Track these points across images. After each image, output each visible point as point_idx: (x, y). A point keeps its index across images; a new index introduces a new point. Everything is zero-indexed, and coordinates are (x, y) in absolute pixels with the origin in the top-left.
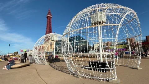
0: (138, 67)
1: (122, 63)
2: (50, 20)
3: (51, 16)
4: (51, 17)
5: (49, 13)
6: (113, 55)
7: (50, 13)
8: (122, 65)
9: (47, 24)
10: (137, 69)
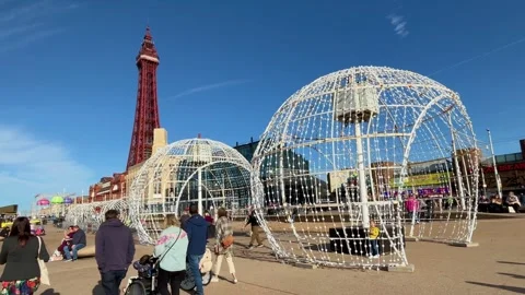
0: (469, 240)
1: (426, 233)
2: (151, 75)
3: (155, 59)
4: (156, 63)
5: (148, 47)
6: (395, 206)
7: (150, 46)
8: (426, 238)
9: (140, 91)
10: (465, 246)
